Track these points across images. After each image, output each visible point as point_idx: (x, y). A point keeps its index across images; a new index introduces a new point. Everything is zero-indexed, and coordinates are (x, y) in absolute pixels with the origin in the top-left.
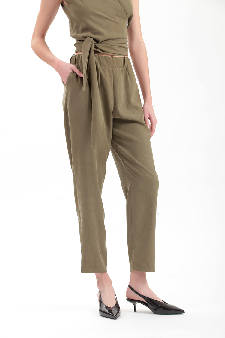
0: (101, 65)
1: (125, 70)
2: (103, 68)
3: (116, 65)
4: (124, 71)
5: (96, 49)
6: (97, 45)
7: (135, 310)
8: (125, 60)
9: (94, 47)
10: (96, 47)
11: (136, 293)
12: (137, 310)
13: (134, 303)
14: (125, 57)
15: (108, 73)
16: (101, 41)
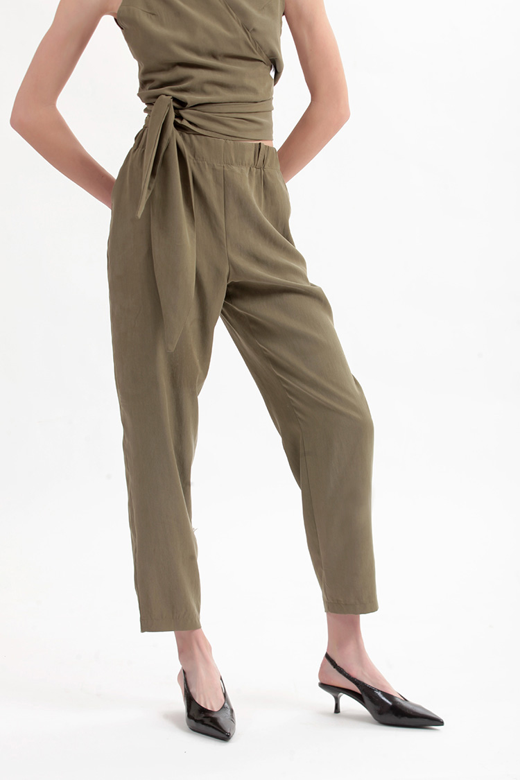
0: (194, 157)
1: (256, 173)
2: (198, 164)
3: (234, 159)
4: (254, 174)
5: (179, 121)
6: (182, 113)
7: (337, 710)
8: (259, 149)
9: (176, 117)
10: (179, 116)
11: (341, 671)
12: (341, 710)
13: (335, 695)
14: (260, 144)
15: (210, 176)
16: (190, 104)
